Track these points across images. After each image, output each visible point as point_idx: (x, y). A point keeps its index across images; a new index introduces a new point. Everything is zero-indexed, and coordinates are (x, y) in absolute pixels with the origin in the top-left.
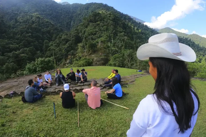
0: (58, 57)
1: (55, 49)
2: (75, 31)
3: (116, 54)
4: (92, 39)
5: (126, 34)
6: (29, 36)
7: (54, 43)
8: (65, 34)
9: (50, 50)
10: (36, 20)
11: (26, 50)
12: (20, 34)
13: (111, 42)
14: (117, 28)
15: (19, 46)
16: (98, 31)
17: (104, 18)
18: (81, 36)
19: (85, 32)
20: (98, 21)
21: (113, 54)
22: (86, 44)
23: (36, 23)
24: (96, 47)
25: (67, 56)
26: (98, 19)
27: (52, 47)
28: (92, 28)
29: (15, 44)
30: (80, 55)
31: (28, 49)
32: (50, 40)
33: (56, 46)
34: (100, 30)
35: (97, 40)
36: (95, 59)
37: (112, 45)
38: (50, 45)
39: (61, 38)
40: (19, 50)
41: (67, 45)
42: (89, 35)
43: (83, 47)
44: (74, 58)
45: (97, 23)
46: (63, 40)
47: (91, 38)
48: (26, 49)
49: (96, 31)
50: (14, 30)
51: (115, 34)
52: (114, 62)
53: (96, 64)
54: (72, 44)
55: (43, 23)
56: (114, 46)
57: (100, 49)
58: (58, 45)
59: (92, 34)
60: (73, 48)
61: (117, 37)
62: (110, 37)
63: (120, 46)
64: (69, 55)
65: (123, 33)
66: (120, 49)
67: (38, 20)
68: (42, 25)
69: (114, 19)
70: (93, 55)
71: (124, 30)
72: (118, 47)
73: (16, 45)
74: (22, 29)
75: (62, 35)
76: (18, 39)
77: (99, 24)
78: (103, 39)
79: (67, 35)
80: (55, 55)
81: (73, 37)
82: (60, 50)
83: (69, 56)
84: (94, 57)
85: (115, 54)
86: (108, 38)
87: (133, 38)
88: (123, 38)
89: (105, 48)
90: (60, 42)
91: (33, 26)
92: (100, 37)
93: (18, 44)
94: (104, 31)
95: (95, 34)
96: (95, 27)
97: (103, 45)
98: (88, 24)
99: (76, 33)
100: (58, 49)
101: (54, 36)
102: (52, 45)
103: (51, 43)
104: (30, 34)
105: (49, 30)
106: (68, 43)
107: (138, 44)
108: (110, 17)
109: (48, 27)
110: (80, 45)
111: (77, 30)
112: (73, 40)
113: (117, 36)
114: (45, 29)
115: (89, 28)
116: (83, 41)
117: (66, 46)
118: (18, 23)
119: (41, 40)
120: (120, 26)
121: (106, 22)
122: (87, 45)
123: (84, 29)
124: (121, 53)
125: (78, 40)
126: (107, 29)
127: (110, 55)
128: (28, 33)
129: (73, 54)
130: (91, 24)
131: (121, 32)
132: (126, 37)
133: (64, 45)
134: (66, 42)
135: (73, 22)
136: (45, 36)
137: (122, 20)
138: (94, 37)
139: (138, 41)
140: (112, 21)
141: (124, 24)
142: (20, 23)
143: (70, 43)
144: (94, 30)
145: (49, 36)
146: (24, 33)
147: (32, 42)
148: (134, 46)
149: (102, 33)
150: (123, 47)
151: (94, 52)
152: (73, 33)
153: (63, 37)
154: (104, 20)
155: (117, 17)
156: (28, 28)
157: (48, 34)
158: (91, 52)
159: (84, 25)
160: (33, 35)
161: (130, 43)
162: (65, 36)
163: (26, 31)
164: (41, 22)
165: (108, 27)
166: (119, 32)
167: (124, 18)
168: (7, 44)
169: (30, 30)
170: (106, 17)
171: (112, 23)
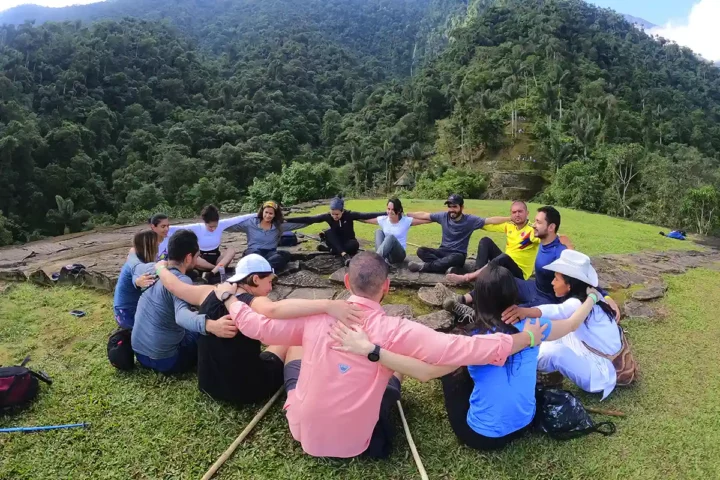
0: (368, 163)
1: (359, 139)
2: (428, 78)
3: (575, 159)
4: (487, 104)
5: (611, 86)
6: (276, 99)
7: (359, 120)
8: (392, 88)
9: (343, 140)
10: (294, 49)
11: (266, 141)
12: (246, 93)
13: (555, 116)
14: (578, 64)
15: (246, 128)
16: (506, 76)
17: (527, 27)
18: (450, 95)
19: (460, 79)
20: (503, 40)
21: (565, 157)
22: (466, 123)
23: (298, 55)
24: (502, 133)
25: (396, 161)
26: (505, 30)
27: (350, 133)
29: (232, 122)
30: (444, 159)
31: (273, 137)
32: (343, 107)
33: (363, 128)
34: (515, 70)
35: (503, 108)
36: (496, 175)
37: (559, 126)
38: (342, 125)
39: (379, 101)
40: (245, 141)
41: (401, 124)
42: (477, 89)
43: (456, 131)
44: (421, 169)
45: (502, 45)
46: (385, 108)
47: (481, 101)
48: (266, 136)
49: (500, 77)
50: (228, 82)
51: (571, 86)
52: (564, 193)
53: (500, 193)
54: (416, 124)
55: (317, 56)
56: (566, 128)
57: (517, 141)
58: (370, 126)
59: (487, 87)
60: (419, 135)
61: (579, 97)
62: (551, 95)
63: (589, 128)
64: (407, 158)
65: (600, 81)
66: (590, 140)
67: (300, 46)
68: (316, 61)
69: (563, 29)
70: (489, 163)
71: (603, 71)
72: (581, 134)
73: (235, 124)
74: (253, 76)
75: (383, 93)
76: (240, 108)
77: (509, 51)
78: (524, 103)
79: (399, 91)
80: (358, 156)
81: (419, 100)
82: (377, 142)
83: (406, 163)
84: (493, 169)
85: (568, 161)
86: (545, 100)
87: (638, 101)
88: (600, 100)
89: (534, 137)
90: (378, 117)
91: (286, 67)
92: (515, 95)
93: (241, 123)
94: (530, 74)
95: (497, 86)
96: (496, 61)
97: (526, 124)
98: (472, 53)
99: (430, 84)
100: (368, 138)
101: (357, 95)
102: (351, 125)
103: (346, 119)
104: (279, 92)
105: (340, 77)
106: (401, 119)
107: (657, 125)
108: (545, 21)
109: (336, 68)
110: (443, 124)
111: (434, 76)
112: (419, 110)
113: (579, 91)
114: (325, 75)
115: (474, 65)
116: (455, 111)
117: (395, 130)
118: (242, 62)
119: (314, 111)
120: (586, 56)
121: (536, 42)
122: (470, 127)
123: (459, 68)
124: (593, 158)
125: (439, 107)
126: (539, 68)
127: (552, 163)
128: (271, 88)
129: (419, 157)
130: (480, 50)
131: (593, 78)
132: (611, 98)
133: (389, 126)
134: (399, 115)
135: (418, 48)
136: (326, 97)
137: (594, 33)
138: (492, 97)
139: (658, 111)
140: (556, 34)
141: (601, 47)
142: (247, 60)
143: (409, 117)
144: (494, 72)
145: (340, 96)
146: (260, 90)
147: (287, 115)
148: (643, 131)
149: (521, 82)
150: (602, 135)
151: (494, 150)
152: (419, 84)
153: (386, 100)
154: (527, 36)
155: (574, 21)
156: (272, 75)
157: (336, 92)
158: (481, 151)
159: (458, 57)
160: (289, 94)
161: (627, 119)
162: (394, 95)
163: (267, 84)
164: (311, 53)
165: (543, 58)
166: (587, 76)
167: (600, 23)
168: (207, 123)
169: (278, 81)
170: (534, 23)
171: (555, 43)
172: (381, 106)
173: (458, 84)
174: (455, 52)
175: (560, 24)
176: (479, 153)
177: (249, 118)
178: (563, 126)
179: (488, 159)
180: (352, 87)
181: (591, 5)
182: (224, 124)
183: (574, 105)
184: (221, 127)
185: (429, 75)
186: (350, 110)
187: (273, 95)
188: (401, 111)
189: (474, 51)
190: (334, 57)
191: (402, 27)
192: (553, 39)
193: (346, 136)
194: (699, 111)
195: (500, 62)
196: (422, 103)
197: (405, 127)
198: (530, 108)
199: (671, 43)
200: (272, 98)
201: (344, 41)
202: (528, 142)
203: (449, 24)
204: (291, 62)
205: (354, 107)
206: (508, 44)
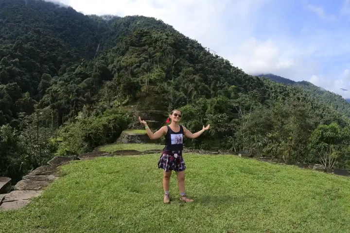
2: (102, 60)
4: (132, 74)
7: (60, 80)
8: (82, 63)
10: (33, 36)
17: (157, 41)
18: (112, 70)
19: (119, 62)
20: (144, 45)
22: (119, 84)
23: (33, 40)
26: (145, 41)
27: (54, 87)
28: (132, 56)
32: (54, 73)
33: (62, 85)
35: (140, 78)
36: (137, 113)
38: (51, 83)
39: (74, 70)
41: (84, 84)
43: (114, 89)
44: (92, 110)
45: (143, 47)
46: (76, 74)
47: (130, 72)
49: (141, 62)
54: (93, 84)
55: (45, 43)
57: (148, 95)
65: (191, 68)
67: (36, 35)
68: (43, 45)
69: (175, 44)
70: (132, 106)
77: (146, 50)
78: (153, 76)
79: (85, 65)
80: (53, 100)
81: (96, 71)
83: (85, 106)
86: (164, 74)
88: (191, 77)
89: (157, 93)
90: (71, 79)
91: (25, 46)
94: (156, 62)
96: (139, 54)
97: (153, 87)
98: (127, 49)
99: (103, 63)
101: (63, 67)
102: (56, 83)
103: (54, 79)
104: (17, 60)
105: (55, 56)
106: (84, 81)
108: (167, 39)
109: (54, 50)
111: (105, 60)
112: (95, 77)
114: (47, 53)
115: (127, 55)
116: (115, 78)
117: (81, 86)
119: (37, 73)
120: (183, 58)
121: (161, 48)
122: (122, 85)
123: (119, 57)
126: (161, 60)
127: (169, 107)
128: (13, 57)
130: (131, 49)
132: (196, 77)
133: (77, 84)
134: (83, 79)
135: (100, 46)
136: (45, 66)
138: (135, 70)
140: (170, 45)
141: (191, 55)
143: (89, 80)
144: (137, 60)
145: (53, 66)
147: (20, 74)
151: (134, 100)
152: (97, 63)
153: (78, 70)
154: (156, 44)
155: (180, 41)
156: (15, 49)
157: (51, 64)
159: (120, 51)
162: (82, 68)
163: (11, 54)
164: (41, 40)
165: (163, 56)
166: (184, 66)
167: (191, 45)
169: (18, 53)
170: (161, 39)
171: (170, 49)
172: (74, 73)
174: (118, 49)
175: (173, 42)
176: (126, 101)
179: (132, 104)
180: (61, 63)
185: (103, 59)
186: (57, 75)
187: (13, 61)
188: (84, 77)
190: (53, 45)
191: (94, 35)
192: (169, 47)
193: (52, 89)
195: (141, 55)
196: (97, 73)
197: (86, 85)
198: (155, 78)
199: (221, 58)
200: (12, 63)
201: (61, 37)
202: (154, 96)
204: (29, 44)
205: (60, 73)
206: (146, 47)
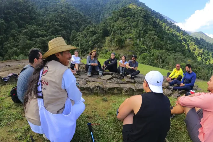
0: (84, 47)
1: (82, 40)
3: (145, 52)
4: (121, 34)
5: (156, 33)
6: (58, 25)
7: (82, 34)
8: (93, 26)
9: (76, 40)
10: (65, 10)
12: (49, 22)
13: (140, 40)
14: (148, 26)
15: (47, 33)
16: (127, 27)
17: (135, 14)
18: (110, 30)
19: (113, 26)
20: (128, 16)
21: (142, 52)
22: (114, 39)
23: (66, 12)
24: (124, 43)
25: (92, 48)
26: (128, 14)
27: (79, 38)
28: (121, 23)
29: (43, 31)
30: (107, 48)
32: (78, 30)
33: (83, 37)
34: (130, 26)
35: (125, 36)
37: (141, 43)
38: (77, 35)
39: (89, 29)
40: (47, 37)
41: (94, 37)
42: (118, 29)
43: (111, 41)
44: (100, 51)
45: (127, 18)
46: (90, 32)
47: (119, 33)
49: (125, 27)
50: (43, 18)
51: (145, 32)
54: (99, 37)
55: (72, 13)
57: (128, 46)
58: (85, 36)
59: (121, 29)
60: (99, 41)
61: (147, 35)
62: (140, 34)
63: (149, 44)
64: (96, 47)
65: (153, 32)
66: (149, 48)
67: (67, 10)
69: (145, 16)
70: (120, 51)
71: (154, 29)
72: (147, 46)
74: (51, 17)
75: (90, 27)
76: (46, 27)
77: (129, 20)
78: (131, 35)
79: (95, 27)
80: (81, 45)
81: (101, 30)
82: (87, 41)
84: (121, 53)
86: (137, 35)
87: (163, 38)
88: (153, 37)
89: (133, 45)
90: (88, 34)
91: (62, 16)
92: (129, 33)
93: (46, 31)
94: (134, 27)
95: (124, 29)
96: (125, 22)
97: (131, 41)
98: (118, 19)
99: (104, 26)
100: (84, 40)
101: (82, 27)
102: (79, 36)
103: (78, 34)
104: (58, 23)
105: (78, 21)
107: (168, 46)
108: (140, 13)
109: (77, 18)
110: (108, 38)
111: (106, 24)
112: (100, 33)
113: (147, 34)
114: (73, 20)
115: (118, 22)
116: (111, 35)
118: (48, 12)
119: (69, 30)
120: (150, 24)
121: (137, 18)
122: (115, 40)
123: (113, 23)
124: (150, 53)
125: (106, 33)
126: (137, 26)
127: (138, 53)
128: (56, 21)
129: (100, 47)
130: (120, 18)
131: (152, 31)
132: (156, 37)
133: (91, 37)
134: (94, 34)
135: (102, 15)
136: (73, 26)
137: (153, 18)
138: (123, 32)
139: (168, 42)
140: (142, 17)
141: (155, 22)
142: (50, 12)
143: (97, 35)
144: (124, 25)
145: (77, 27)
146: (53, 22)
147: (60, 30)
148: (164, 47)
149: (131, 29)
150: (153, 47)
151: (122, 47)
152: (101, 26)
153: (91, 29)
154: (134, 16)
155: (148, 14)
156: (57, 17)
157: (76, 25)
158: (118, 47)
160: (61, 24)
161: (159, 43)
162: (93, 28)
163: (55, 20)
164: (70, 12)
165: (138, 23)
166: (150, 30)
167: (155, 16)
168: (35, 30)
169: (59, 19)
170: (137, 13)
171: (142, 19)
172: (89, 31)
173: (113, 28)
174: (113, 18)
175: (144, 15)
176: (117, 48)
177: (49, 30)
178: (142, 43)
179: (120, 50)
180: (81, 25)
181: (154, 11)
182: (41, 31)
183: (145, 37)
184: (40, 32)
185: (104, 24)
186: (79, 31)
187: (57, 23)
188: (95, 33)
189: (119, 18)
190: (77, 14)
191: (98, 9)
192: (142, 18)
194: (179, 43)
196: (101, 31)
197: (96, 38)
198: (133, 37)
199: (174, 24)
200: (57, 25)
201: (80, 10)
202: (132, 46)
203: (112, 9)
204: (63, 14)
205: (81, 30)
206: (129, 18)
